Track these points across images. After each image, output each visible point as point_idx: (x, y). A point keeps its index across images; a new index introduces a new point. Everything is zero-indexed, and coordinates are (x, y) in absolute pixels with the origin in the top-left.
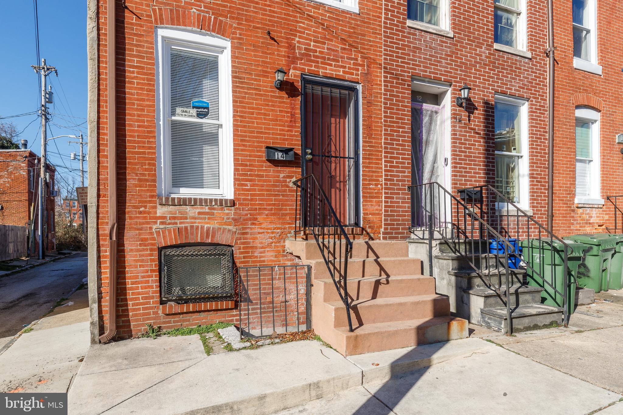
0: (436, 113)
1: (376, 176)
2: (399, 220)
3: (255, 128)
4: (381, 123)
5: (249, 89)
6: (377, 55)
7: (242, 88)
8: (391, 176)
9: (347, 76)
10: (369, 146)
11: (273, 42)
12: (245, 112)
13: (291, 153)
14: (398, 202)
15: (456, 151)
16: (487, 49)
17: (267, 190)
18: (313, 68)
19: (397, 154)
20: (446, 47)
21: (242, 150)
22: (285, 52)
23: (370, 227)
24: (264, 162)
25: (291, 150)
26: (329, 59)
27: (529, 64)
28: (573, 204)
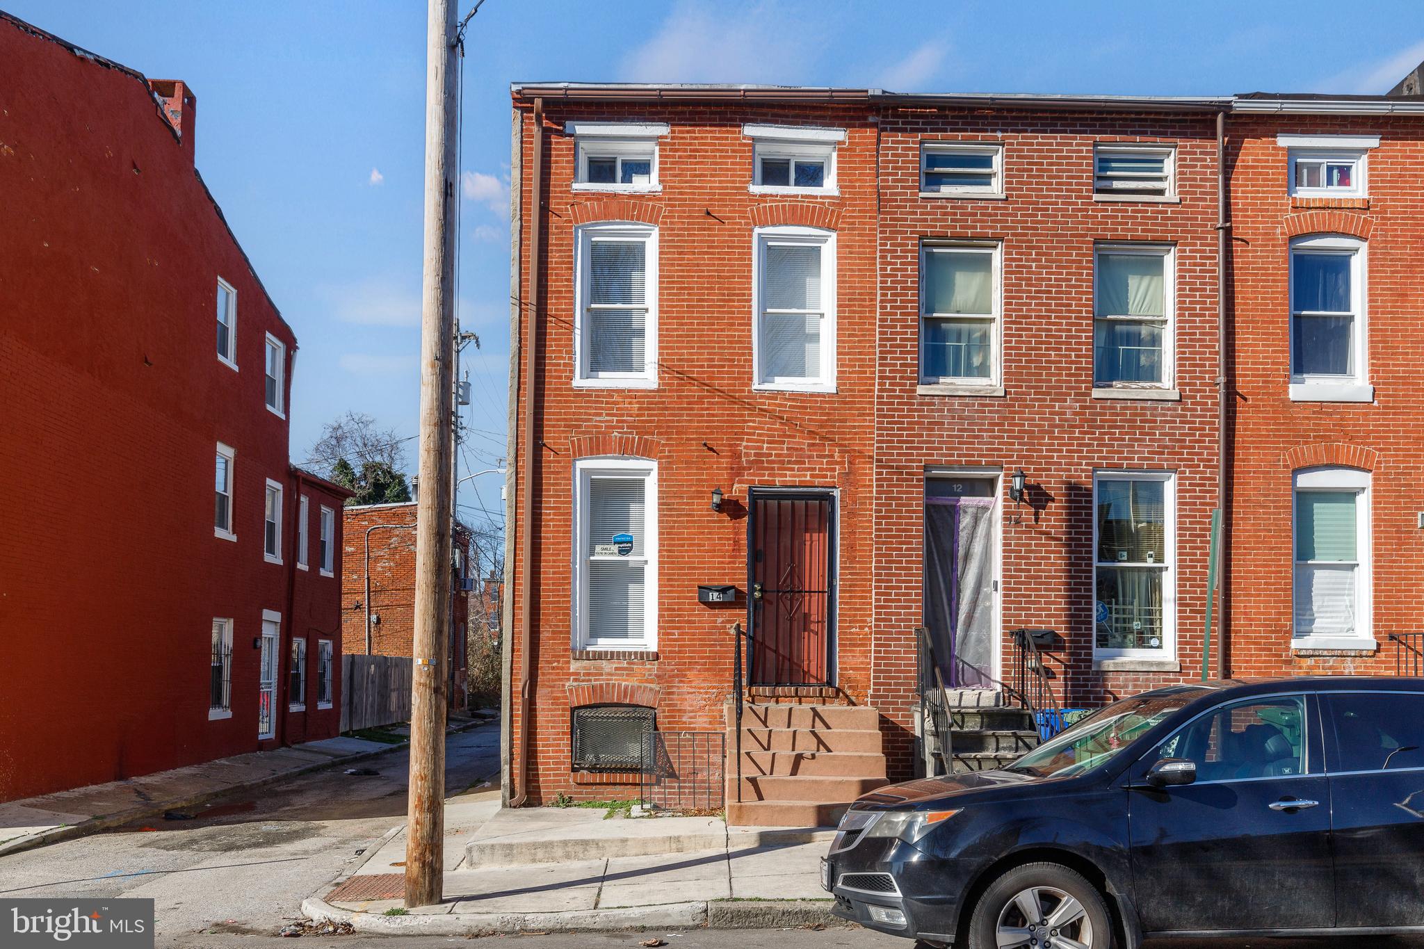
0: (985, 508)
1: (861, 616)
2: (899, 678)
3: (686, 563)
4: (871, 539)
5: (678, 516)
6: (865, 445)
7: (671, 516)
8: (886, 613)
9: (817, 480)
10: (850, 574)
11: (712, 453)
12: (674, 545)
13: (732, 591)
14: (899, 652)
15: (1010, 570)
16: (1077, 401)
17: (700, 640)
18: (766, 478)
19: (897, 581)
20: (990, 412)
21: (669, 592)
22: (727, 463)
23: (850, 687)
24: (696, 604)
25: (733, 587)
26: (789, 462)
27: (1175, 409)
28: (1287, 649)
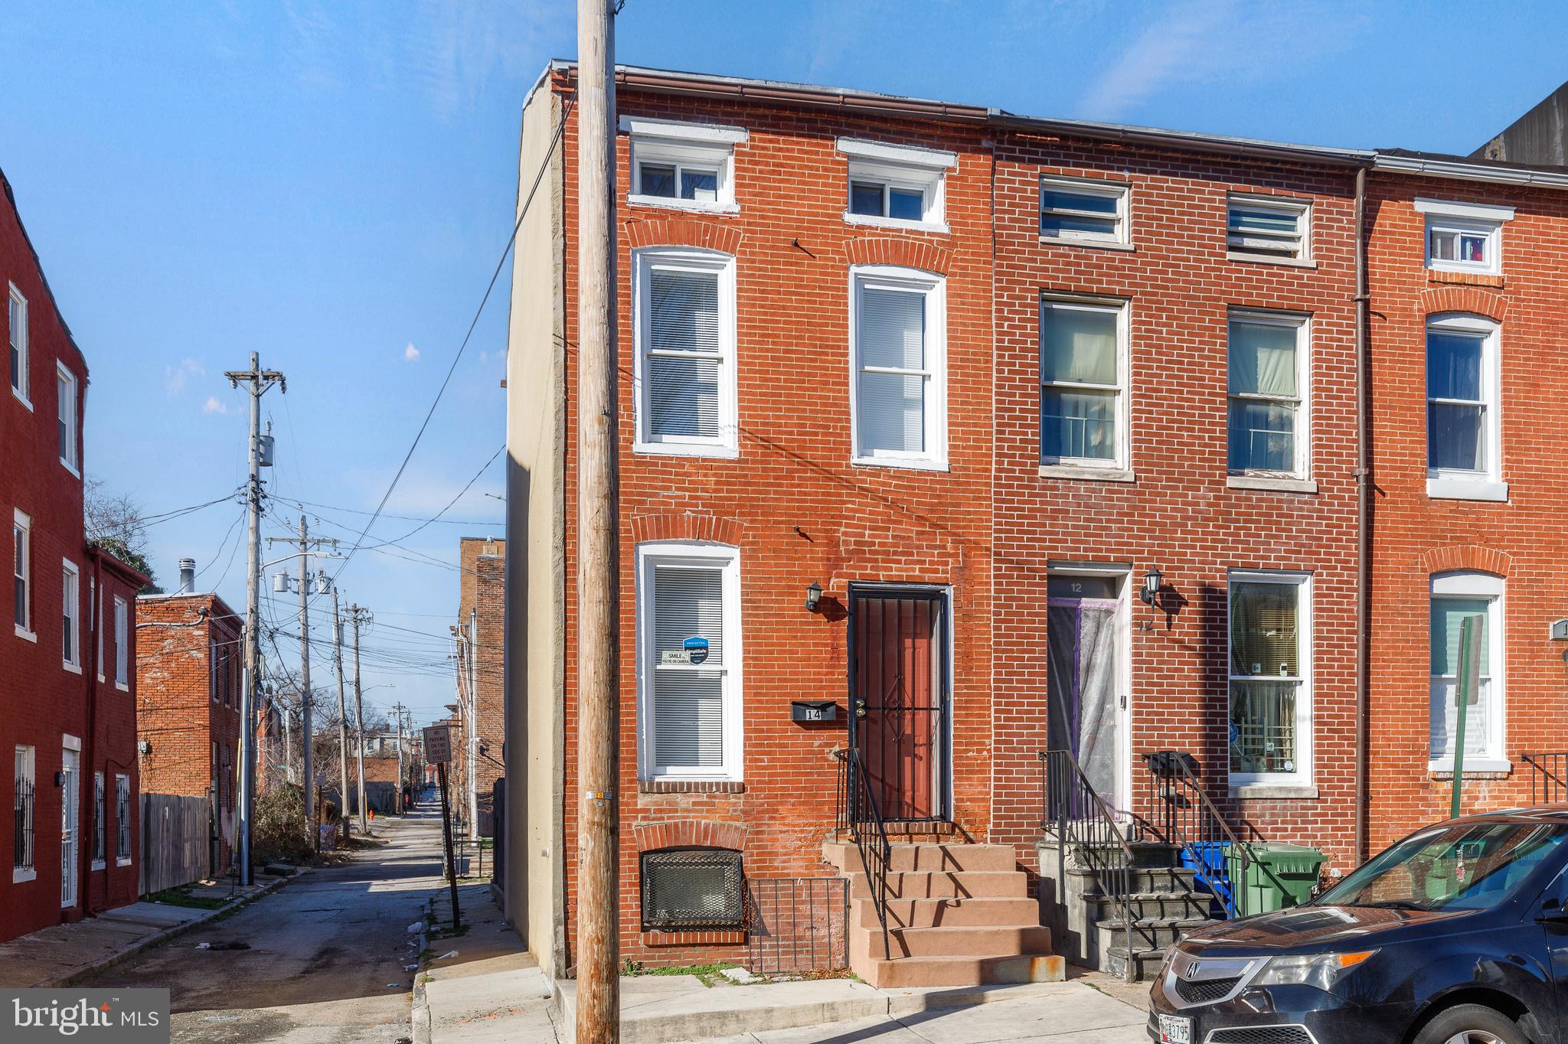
0: (1109, 612)
1: (979, 737)
2: (1022, 810)
3: (776, 673)
4: (989, 646)
5: (766, 616)
6: (981, 535)
7: (757, 616)
8: (1007, 734)
9: (927, 575)
10: (966, 688)
11: (804, 540)
12: (761, 652)
13: (832, 709)
14: (1021, 780)
15: (1140, 684)
16: (1211, 490)
17: (794, 767)
18: (869, 571)
19: (1019, 696)
20: (1118, 499)
21: (756, 709)
22: (822, 553)
23: (967, 822)
24: (789, 724)
25: (832, 703)
26: (895, 553)
27: (1312, 503)
28: (1425, 772)
